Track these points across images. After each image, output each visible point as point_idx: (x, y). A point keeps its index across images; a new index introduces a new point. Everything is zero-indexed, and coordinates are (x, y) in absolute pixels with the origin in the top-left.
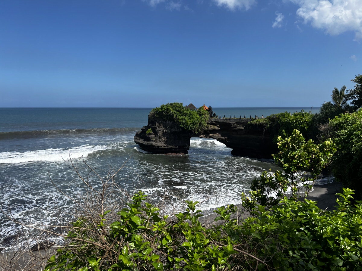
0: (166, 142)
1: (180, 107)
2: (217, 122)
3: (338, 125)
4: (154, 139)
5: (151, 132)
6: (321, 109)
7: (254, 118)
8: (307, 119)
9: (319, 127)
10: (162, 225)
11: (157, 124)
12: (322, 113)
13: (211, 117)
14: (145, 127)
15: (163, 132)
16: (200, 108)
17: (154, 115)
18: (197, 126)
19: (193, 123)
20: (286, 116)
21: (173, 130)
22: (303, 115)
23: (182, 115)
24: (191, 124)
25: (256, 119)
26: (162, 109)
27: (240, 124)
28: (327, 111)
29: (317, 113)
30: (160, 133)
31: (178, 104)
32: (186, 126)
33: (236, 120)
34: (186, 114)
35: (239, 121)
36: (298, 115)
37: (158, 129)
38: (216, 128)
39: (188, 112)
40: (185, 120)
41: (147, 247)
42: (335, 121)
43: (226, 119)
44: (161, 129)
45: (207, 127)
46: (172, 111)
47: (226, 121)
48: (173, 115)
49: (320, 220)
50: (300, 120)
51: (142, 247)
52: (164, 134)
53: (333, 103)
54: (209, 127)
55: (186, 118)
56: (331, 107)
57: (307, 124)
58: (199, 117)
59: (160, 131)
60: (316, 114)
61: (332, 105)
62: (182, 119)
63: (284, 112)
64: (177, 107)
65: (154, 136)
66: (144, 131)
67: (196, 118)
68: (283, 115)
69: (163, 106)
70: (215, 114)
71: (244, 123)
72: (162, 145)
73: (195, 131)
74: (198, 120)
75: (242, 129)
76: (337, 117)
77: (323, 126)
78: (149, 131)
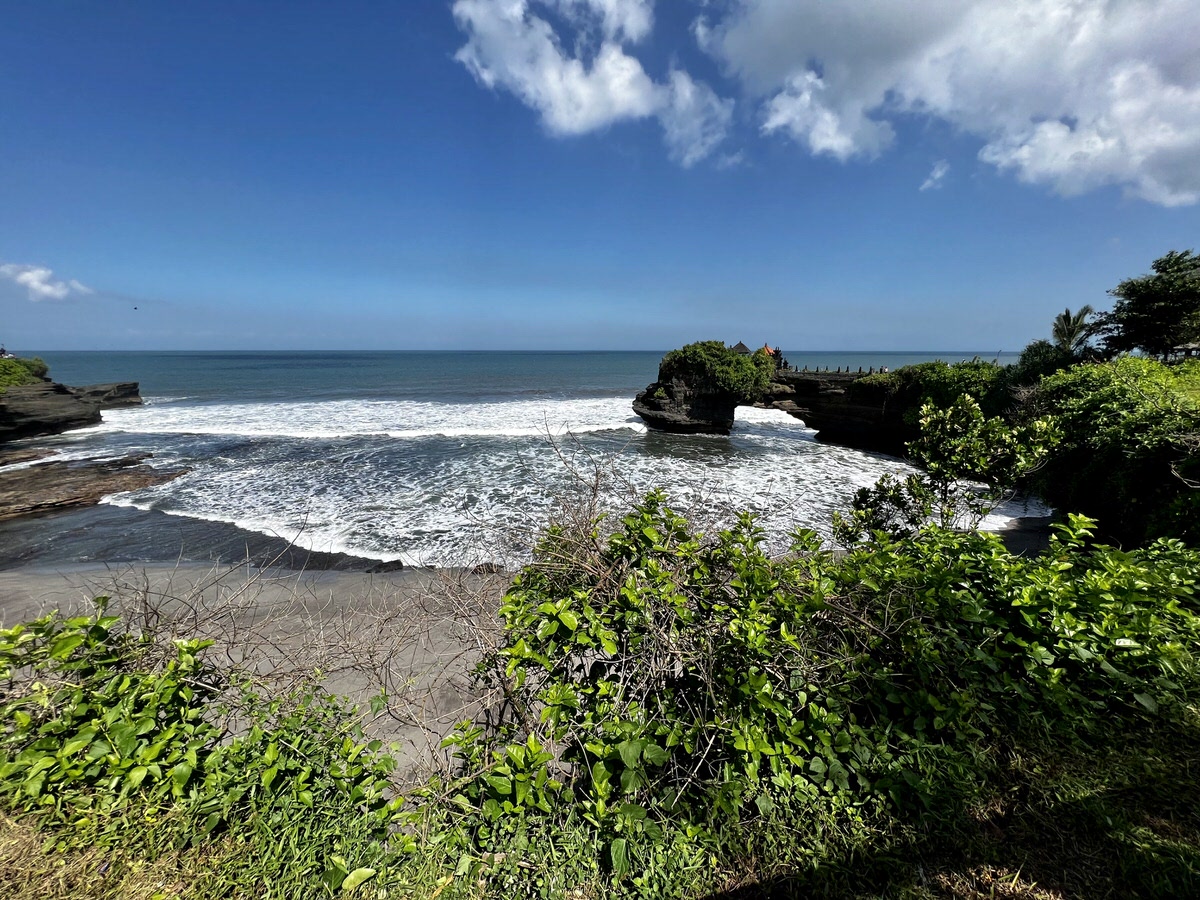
0: (689, 414)
1: (718, 350)
2: (789, 378)
3: (1063, 388)
4: (667, 407)
5: (664, 395)
6: (1023, 356)
7: (868, 372)
8: (986, 375)
9: (1015, 392)
10: (693, 549)
11: (674, 380)
12: (1022, 363)
13: (778, 369)
14: (653, 384)
15: (685, 395)
16: (758, 352)
17: (669, 364)
18: (750, 386)
19: (743, 379)
20: (937, 369)
21: (704, 391)
22: (977, 367)
23: (723, 364)
24: (738, 381)
25: (870, 373)
26: (684, 352)
27: (837, 382)
28: (1037, 359)
29: (1012, 364)
30: (680, 397)
31: (716, 343)
32: (729, 384)
33: (829, 375)
34: (731, 362)
35: (834, 378)
36: (965, 366)
37: (676, 389)
38: (787, 389)
39: (734, 359)
40: (727, 373)
41: (667, 581)
42: (1055, 379)
43: (810, 374)
44: (681, 389)
45: (769, 388)
46: (704, 356)
47: (809, 377)
48: (705, 364)
49: (1008, 572)
50: (969, 378)
51: (658, 580)
52: (687, 399)
53: (1053, 342)
54: (774, 388)
55: (730, 370)
56: (1047, 352)
57: (985, 386)
58: (754, 367)
59: (679, 392)
60: (1010, 366)
61: (1051, 346)
62: (722, 371)
63: (934, 362)
64: (714, 349)
65: (667, 401)
66: (650, 392)
67: (749, 369)
68: (932, 368)
69: (688, 346)
70: (786, 363)
71: (845, 381)
72: (682, 417)
73: (745, 395)
74: (752, 374)
75: (840, 394)
76: (1060, 372)
77: (1025, 391)
78: (660, 392)
